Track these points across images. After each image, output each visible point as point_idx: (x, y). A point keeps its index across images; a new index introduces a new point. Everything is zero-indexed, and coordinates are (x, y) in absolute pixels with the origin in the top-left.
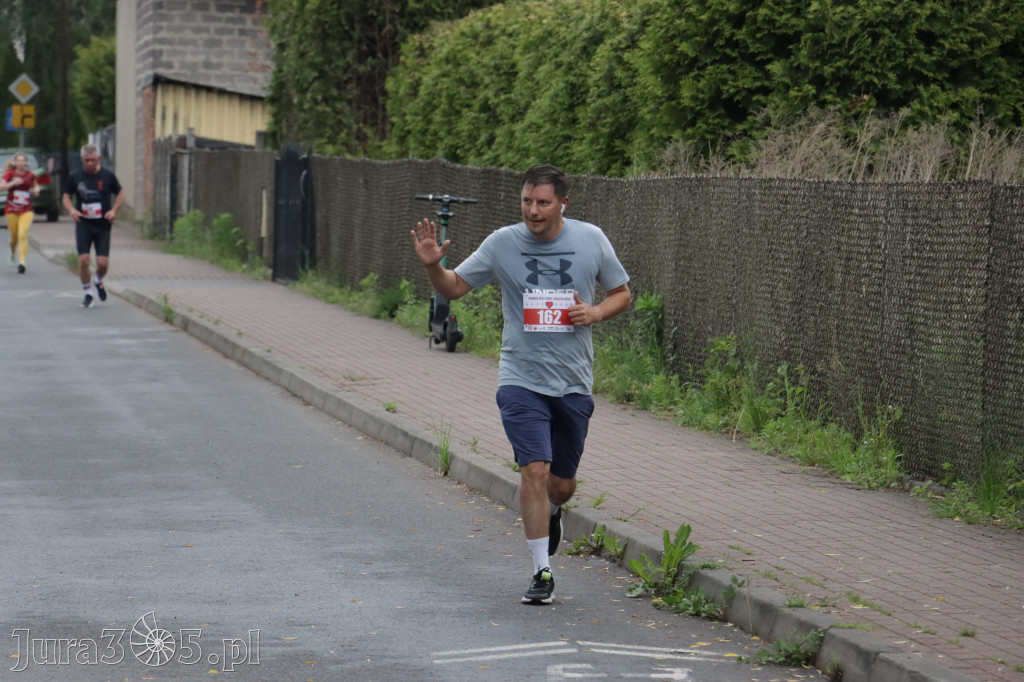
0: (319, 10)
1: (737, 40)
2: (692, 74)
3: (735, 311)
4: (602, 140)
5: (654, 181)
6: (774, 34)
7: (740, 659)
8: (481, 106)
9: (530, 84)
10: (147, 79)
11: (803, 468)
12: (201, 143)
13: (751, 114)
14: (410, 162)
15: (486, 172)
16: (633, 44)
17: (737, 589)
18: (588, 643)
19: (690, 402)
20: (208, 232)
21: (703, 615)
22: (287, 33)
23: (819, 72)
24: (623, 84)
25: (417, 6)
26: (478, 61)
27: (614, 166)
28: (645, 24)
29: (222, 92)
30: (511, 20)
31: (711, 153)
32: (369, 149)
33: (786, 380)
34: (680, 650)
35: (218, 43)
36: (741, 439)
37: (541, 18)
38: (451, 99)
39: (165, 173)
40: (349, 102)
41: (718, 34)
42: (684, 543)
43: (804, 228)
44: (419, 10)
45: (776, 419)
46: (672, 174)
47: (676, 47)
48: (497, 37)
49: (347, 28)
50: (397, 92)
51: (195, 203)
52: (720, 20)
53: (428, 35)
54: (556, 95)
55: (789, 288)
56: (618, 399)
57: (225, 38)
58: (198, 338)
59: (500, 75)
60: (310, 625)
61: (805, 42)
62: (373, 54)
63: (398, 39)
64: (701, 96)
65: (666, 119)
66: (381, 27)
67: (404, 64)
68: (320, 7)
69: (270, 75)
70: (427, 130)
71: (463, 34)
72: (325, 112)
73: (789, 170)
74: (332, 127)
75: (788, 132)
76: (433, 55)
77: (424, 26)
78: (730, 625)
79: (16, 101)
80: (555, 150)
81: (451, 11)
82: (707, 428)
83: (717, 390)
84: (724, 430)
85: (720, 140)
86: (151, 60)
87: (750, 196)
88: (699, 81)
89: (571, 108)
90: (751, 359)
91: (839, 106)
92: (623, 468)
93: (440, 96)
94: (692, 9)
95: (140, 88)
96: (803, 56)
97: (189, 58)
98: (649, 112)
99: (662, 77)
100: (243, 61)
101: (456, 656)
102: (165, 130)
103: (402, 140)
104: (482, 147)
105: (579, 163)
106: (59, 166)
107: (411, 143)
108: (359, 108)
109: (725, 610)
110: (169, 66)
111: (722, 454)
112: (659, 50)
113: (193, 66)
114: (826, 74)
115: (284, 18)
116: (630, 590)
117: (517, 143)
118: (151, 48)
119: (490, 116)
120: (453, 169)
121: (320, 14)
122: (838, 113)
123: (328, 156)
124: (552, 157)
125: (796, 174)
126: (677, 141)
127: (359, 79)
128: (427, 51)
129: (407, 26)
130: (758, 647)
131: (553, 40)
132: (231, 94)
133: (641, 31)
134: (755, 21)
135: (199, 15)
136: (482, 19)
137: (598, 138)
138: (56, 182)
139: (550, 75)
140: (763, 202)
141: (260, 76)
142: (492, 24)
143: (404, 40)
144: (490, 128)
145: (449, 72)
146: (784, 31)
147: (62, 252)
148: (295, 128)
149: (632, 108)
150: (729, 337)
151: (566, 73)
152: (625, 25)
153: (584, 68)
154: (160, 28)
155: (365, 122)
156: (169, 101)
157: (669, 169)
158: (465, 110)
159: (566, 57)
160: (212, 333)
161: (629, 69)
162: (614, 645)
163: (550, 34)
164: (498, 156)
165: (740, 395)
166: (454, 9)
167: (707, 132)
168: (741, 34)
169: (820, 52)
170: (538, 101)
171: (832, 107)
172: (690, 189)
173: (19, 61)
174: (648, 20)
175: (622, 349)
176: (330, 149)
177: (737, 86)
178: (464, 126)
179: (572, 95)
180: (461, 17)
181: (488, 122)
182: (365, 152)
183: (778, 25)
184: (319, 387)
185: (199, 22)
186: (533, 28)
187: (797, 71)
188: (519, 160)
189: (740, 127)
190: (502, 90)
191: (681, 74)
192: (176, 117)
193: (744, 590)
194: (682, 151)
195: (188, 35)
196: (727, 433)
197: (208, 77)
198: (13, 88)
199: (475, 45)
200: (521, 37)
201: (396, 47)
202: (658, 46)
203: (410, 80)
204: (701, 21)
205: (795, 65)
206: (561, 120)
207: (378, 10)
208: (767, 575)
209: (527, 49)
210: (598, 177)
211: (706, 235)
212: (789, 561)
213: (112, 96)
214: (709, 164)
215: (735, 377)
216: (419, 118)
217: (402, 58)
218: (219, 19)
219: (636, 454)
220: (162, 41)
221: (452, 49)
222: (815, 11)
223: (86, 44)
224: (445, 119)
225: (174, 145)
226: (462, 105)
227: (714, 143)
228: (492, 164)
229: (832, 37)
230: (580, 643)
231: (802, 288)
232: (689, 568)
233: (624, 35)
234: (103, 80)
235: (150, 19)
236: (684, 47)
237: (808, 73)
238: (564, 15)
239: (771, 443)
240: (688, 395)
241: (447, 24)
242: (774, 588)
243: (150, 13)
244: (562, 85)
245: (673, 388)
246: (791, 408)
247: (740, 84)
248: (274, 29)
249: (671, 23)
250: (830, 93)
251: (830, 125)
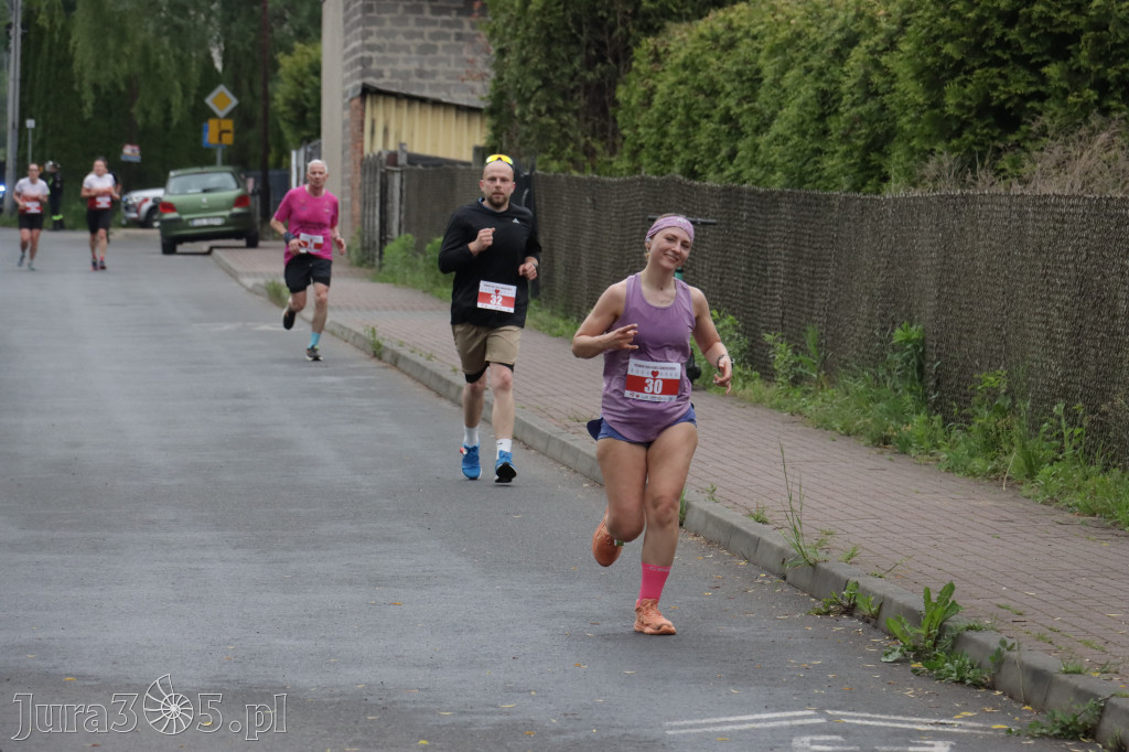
0: (542, 12)
1: (1009, 41)
2: (957, 79)
3: (1005, 342)
4: (856, 154)
5: (914, 199)
6: (1051, 34)
7: (1009, 731)
8: (721, 116)
9: (776, 91)
10: (354, 90)
11: (1082, 519)
12: (414, 159)
13: (1025, 123)
14: (642, 180)
15: (727, 190)
16: (891, 45)
17: (1006, 653)
18: (838, 713)
19: (954, 445)
20: (421, 257)
21: (968, 682)
22: (507, 37)
23: (1102, 75)
24: (880, 91)
25: (652, 6)
26: (719, 67)
27: (869, 182)
28: (905, 23)
29: (436, 103)
30: (756, 21)
31: (978, 166)
32: (598, 165)
33: (1063, 420)
34: (942, 721)
35: (433, 49)
36: (1012, 487)
37: (789, 18)
38: (688, 108)
39: (374, 193)
40: (576, 113)
41: (987, 34)
42: (947, 601)
43: (1083, 249)
44: (653, 10)
45: (1051, 464)
46: (934, 191)
47: (940, 49)
48: (740, 39)
49: (574, 31)
50: (628, 102)
51: (405, 226)
52: (988, 18)
53: (663, 38)
54: (805, 104)
55: (1066, 318)
56: (874, 441)
57: (440, 43)
58: (409, 375)
59: (743, 82)
60: (530, 691)
61: (1086, 42)
62: (603, 60)
63: (630, 43)
64: (967, 103)
65: (927, 129)
66: (612, 29)
67: (637, 70)
68: (544, 9)
69: (489, 84)
70: (661, 144)
71: (702, 36)
72: (549, 125)
73: (1068, 186)
74: (557, 141)
75: (1067, 143)
76: (669, 60)
77: (659, 28)
78: (998, 693)
79: (213, 115)
80: (804, 164)
81: (689, 11)
82: (974, 474)
83: (986, 432)
84: (993, 476)
85: (990, 152)
86: (359, 68)
87: (1022, 215)
88: (965, 87)
89: (822, 118)
90: (1024, 396)
91: (1125, 113)
92: (879, 518)
93: (676, 106)
94: (958, 7)
95: (347, 100)
96: (1083, 58)
97: (401, 66)
98: (909, 122)
99: (924, 82)
100: (460, 69)
101: (691, 727)
102: (375, 146)
103: (634, 154)
104: (722, 162)
105: (830, 179)
106: (258, 186)
107: (644, 158)
108: (587, 120)
109: (993, 676)
110: (380, 74)
111: (989, 503)
112: (921, 53)
113: (407, 74)
114: (1109, 78)
115: (504, 21)
116: (886, 655)
117: (761, 157)
118: (359, 55)
119: (731, 128)
120: (690, 186)
121: (544, 15)
122: (1123, 121)
123: (552, 174)
124: (800, 173)
125: (1075, 191)
126: (941, 153)
127: (587, 87)
128: (662, 56)
129: (641, 29)
130: (1030, 718)
131: (802, 43)
132: (447, 106)
133: (901, 31)
134: (1029, 18)
135: (412, 18)
136: (723, 20)
137: (851, 151)
138: (256, 203)
139: (799, 81)
140: (1036, 221)
141: (478, 86)
142: (735, 25)
143: (637, 44)
144: (731, 141)
145: (687, 78)
146: (1062, 29)
147: (261, 281)
148: (516, 143)
149: (890, 117)
150: (998, 372)
151: (817, 79)
152: (883, 24)
153: (837, 73)
154: (370, 33)
155: (593, 136)
156: (379, 113)
157: (931, 185)
158: (704, 121)
159: (816, 62)
160: (424, 369)
161: (887, 74)
162: (868, 715)
163: (799, 35)
164: (741, 172)
165: (1011, 437)
166: (693, 9)
167: (975, 144)
168: (1014, 34)
169: (1103, 53)
170: (785, 111)
171: (1116, 115)
172: (954, 208)
173: (216, 70)
174: (909, 19)
175: (878, 386)
176: (555, 165)
177: (1009, 92)
178: (702, 139)
179: (824, 104)
180: (701, 17)
181: (729, 133)
182: (594, 168)
183: (1055, 22)
184: (541, 429)
185: (412, 26)
186: (780, 29)
187: (1076, 76)
188: (763, 178)
189: (1012, 138)
190: (745, 98)
191: (945, 79)
192: (386, 131)
193: (1014, 655)
194: (947, 165)
195: (400, 40)
196: (997, 479)
197: (421, 87)
198: (209, 101)
199: (715, 49)
200: (766, 39)
201: (628, 51)
202: (919, 48)
203: (643, 89)
204: (969, 19)
205: (1074, 67)
206: (811, 132)
207: (608, 12)
208: (1040, 638)
209: (773, 52)
210: (852, 194)
211: (973, 259)
212: (1065, 622)
213: (317, 109)
214: (976, 179)
215: (1005, 417)
216: (653, 130)
217: (635, 64)
218: (434, 23)
219: (894, 503)
220: (371, 48)
221: (690, 54)
222: (1098, 7)
223: (289, 51)
224: (682, 132)
225: (384, 163)
226: (700, 116)
227: (982, 156)
228: (733, 181)
229: (1117, 35)
230: (829, 712)
231: (1082, 317)
232: (951, 629)
233: (882, 36)
234: (307, 91)
235: (358, 23)
236: (949, 49)
237: (1090, 77)
238: (815, 15)
239: (1046, 490)
240: (952, 438)
241: (685, 25)
242: (1048, 652)
243: (359, 16)
244: (812, 92)
245: (935, 429)
246: (1069, 452)
247: (1012, 89)
248: (493, 33)
249: (935, 22)
250: (1114, 99)
251: (1114, 135)
